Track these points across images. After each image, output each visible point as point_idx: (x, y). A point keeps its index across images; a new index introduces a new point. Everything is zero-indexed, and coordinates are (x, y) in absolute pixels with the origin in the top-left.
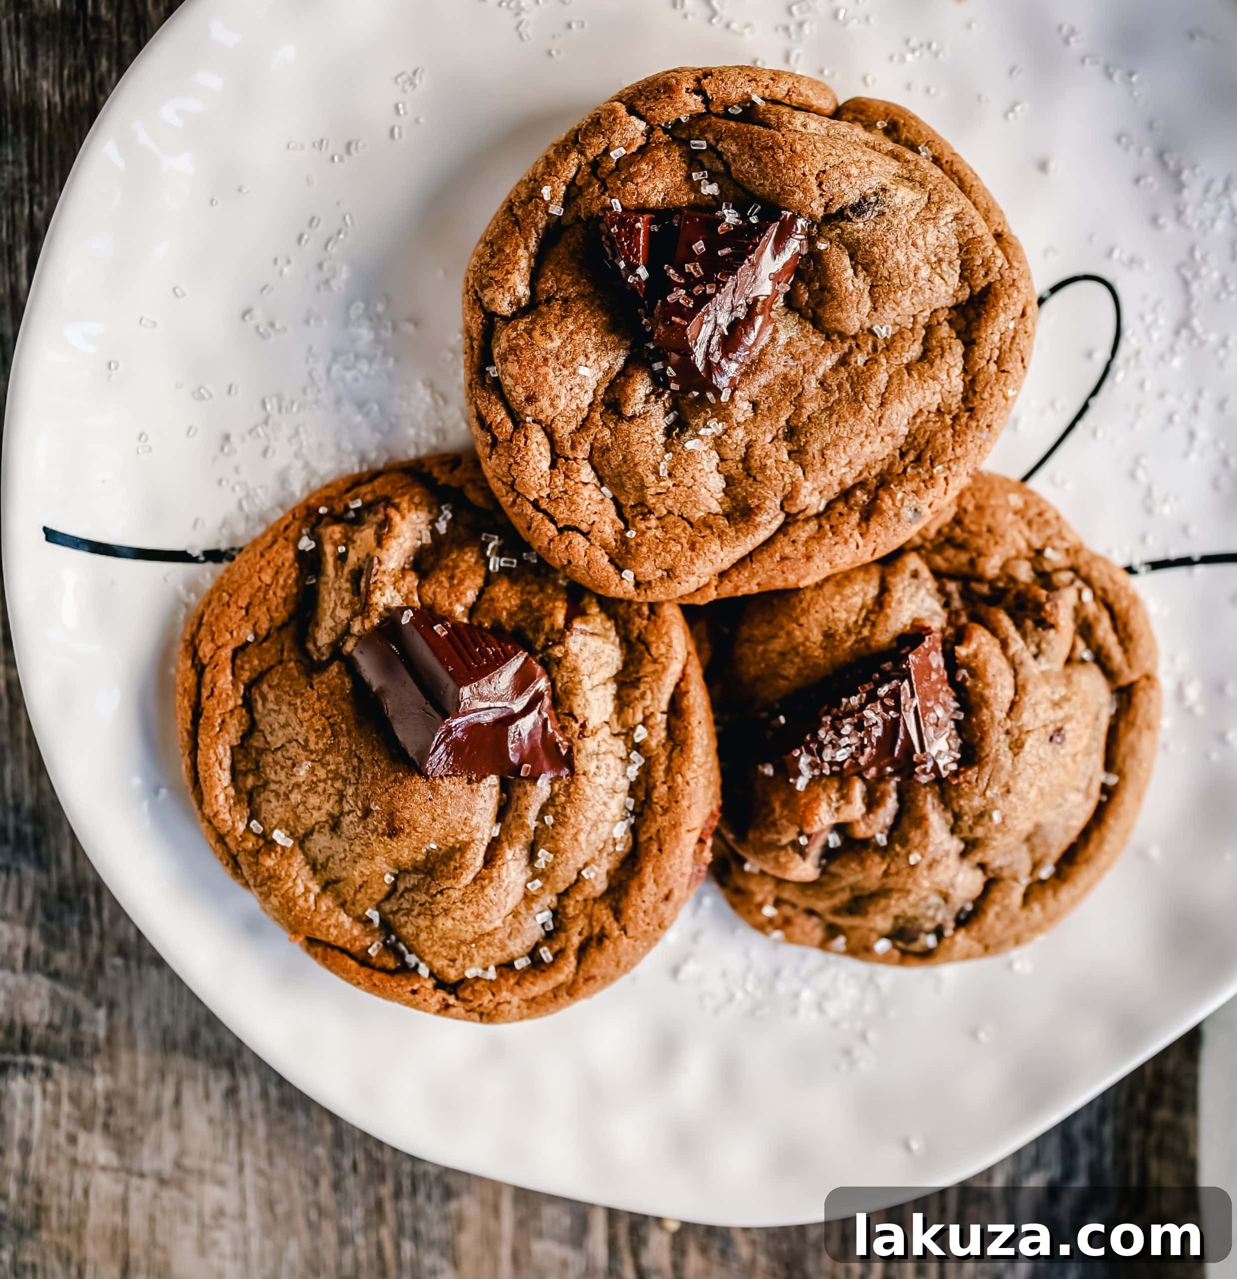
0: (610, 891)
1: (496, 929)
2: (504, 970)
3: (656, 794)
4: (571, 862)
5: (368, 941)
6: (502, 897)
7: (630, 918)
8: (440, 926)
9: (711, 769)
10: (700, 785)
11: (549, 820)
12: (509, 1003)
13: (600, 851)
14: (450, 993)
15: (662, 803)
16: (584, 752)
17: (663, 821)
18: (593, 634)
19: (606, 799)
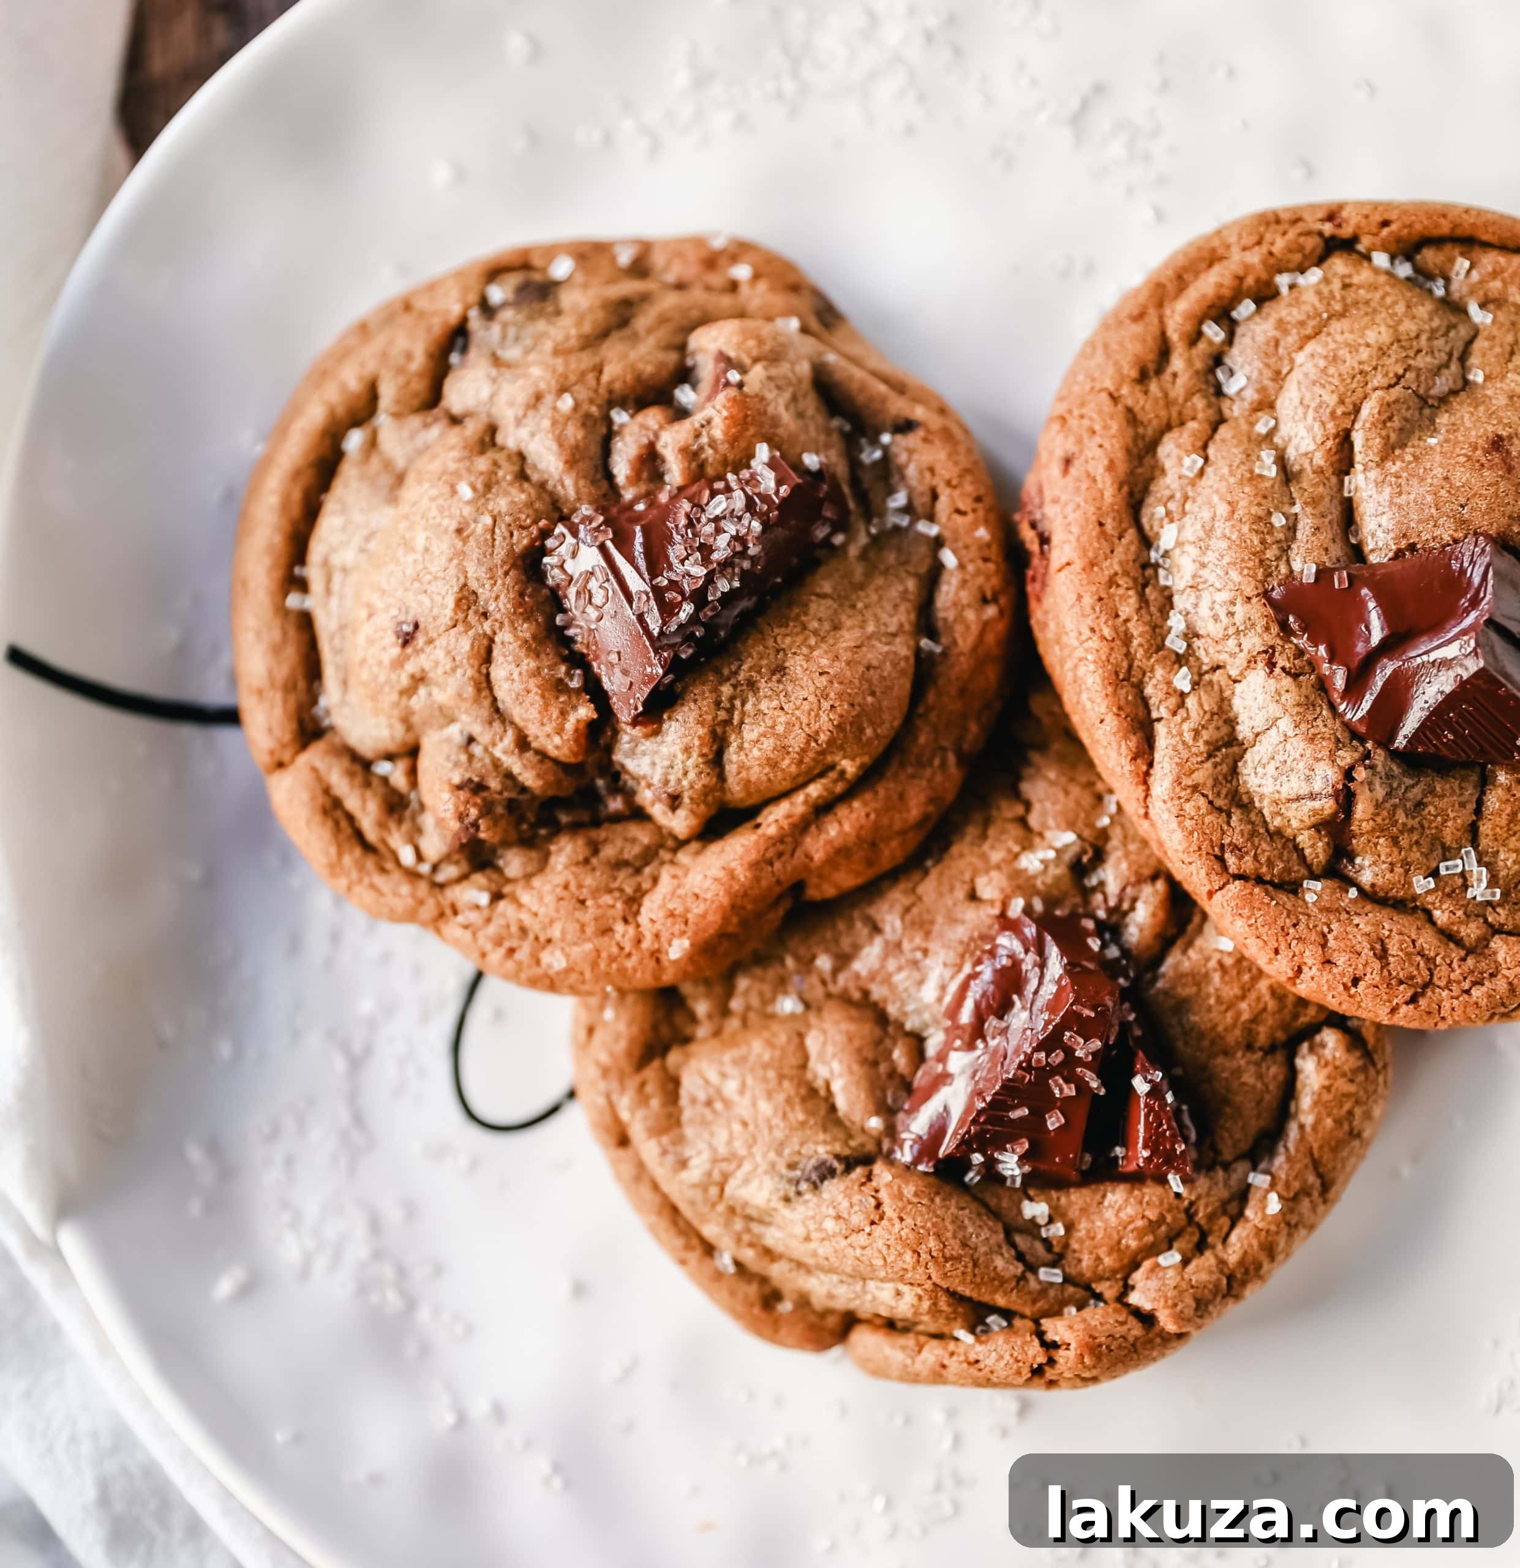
0: (1153, 445)
1: (1301, 348)
2: (1269, 293)
3: (1133, 601)
4: (1225, 471)
5: (1475, 276)
6: (1308, 396)
7: (1112, 417)
8: (1383, 329)
9: (1062, 662)
10: (1073, 635)
11: (1278, 520)
12: (1244, 249)
13: (1186, 498)
14: (1333, 238)
15: (1121, 591)
16: (1259, 629)
17: (1113, 565)
18: (1298, 799)
19: (1204, 573)
